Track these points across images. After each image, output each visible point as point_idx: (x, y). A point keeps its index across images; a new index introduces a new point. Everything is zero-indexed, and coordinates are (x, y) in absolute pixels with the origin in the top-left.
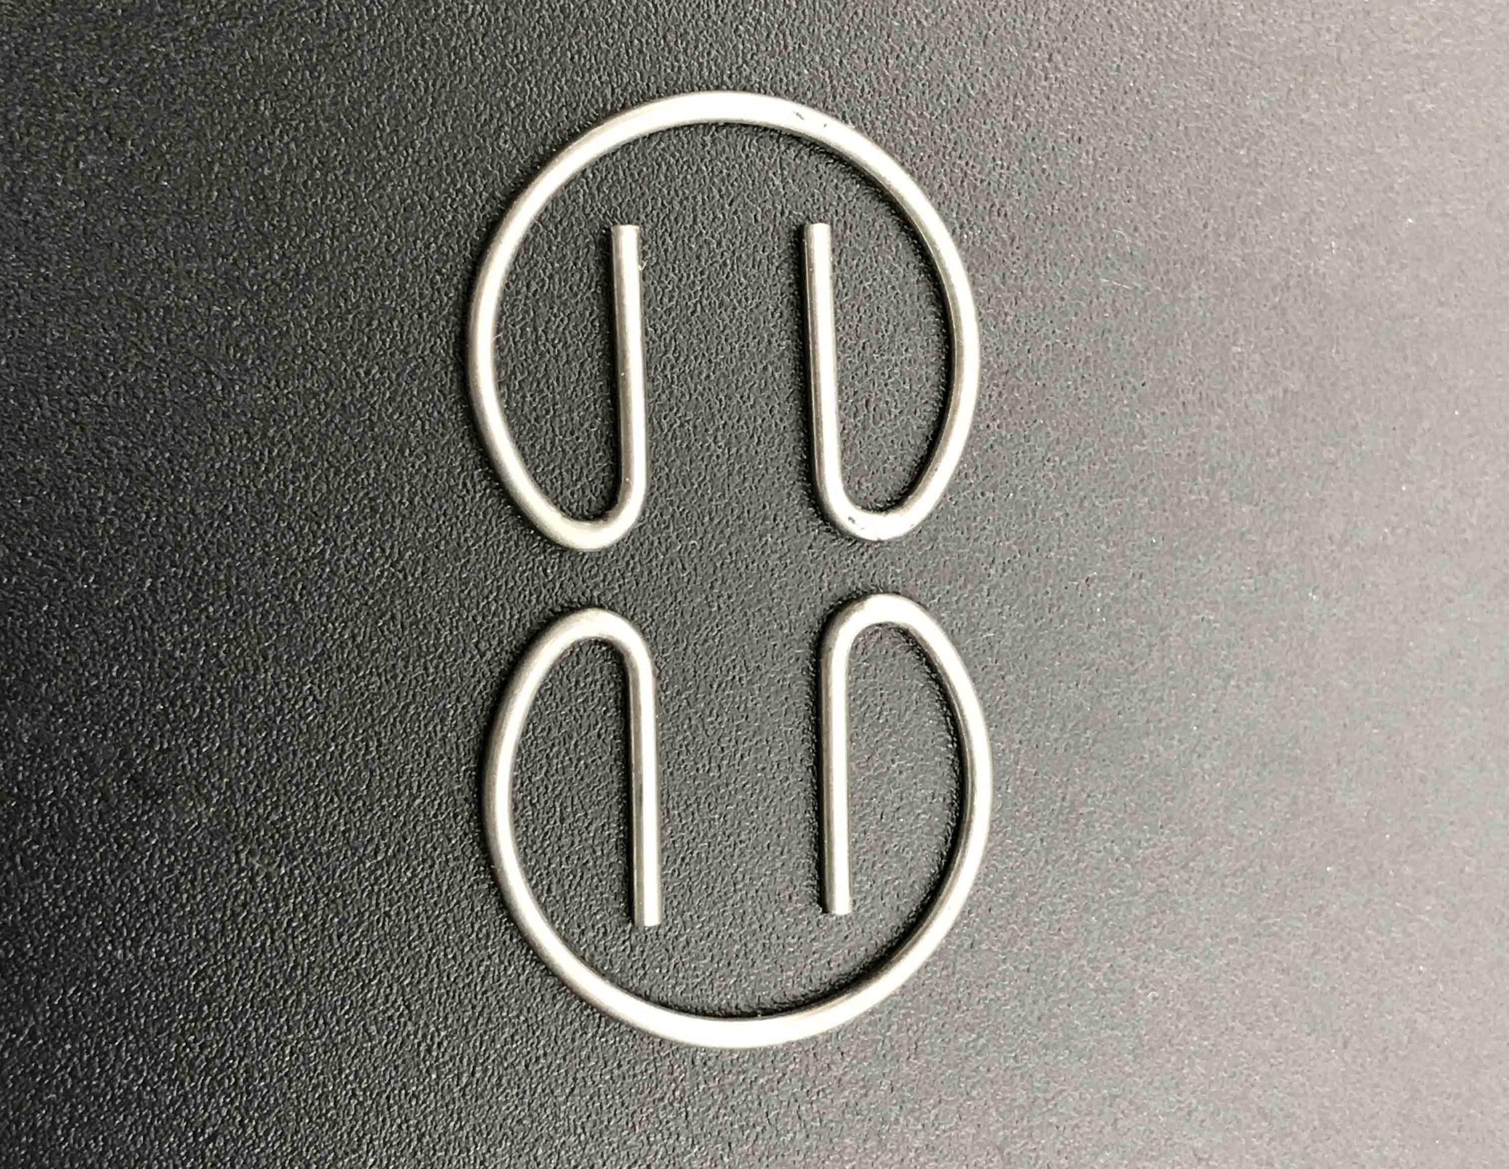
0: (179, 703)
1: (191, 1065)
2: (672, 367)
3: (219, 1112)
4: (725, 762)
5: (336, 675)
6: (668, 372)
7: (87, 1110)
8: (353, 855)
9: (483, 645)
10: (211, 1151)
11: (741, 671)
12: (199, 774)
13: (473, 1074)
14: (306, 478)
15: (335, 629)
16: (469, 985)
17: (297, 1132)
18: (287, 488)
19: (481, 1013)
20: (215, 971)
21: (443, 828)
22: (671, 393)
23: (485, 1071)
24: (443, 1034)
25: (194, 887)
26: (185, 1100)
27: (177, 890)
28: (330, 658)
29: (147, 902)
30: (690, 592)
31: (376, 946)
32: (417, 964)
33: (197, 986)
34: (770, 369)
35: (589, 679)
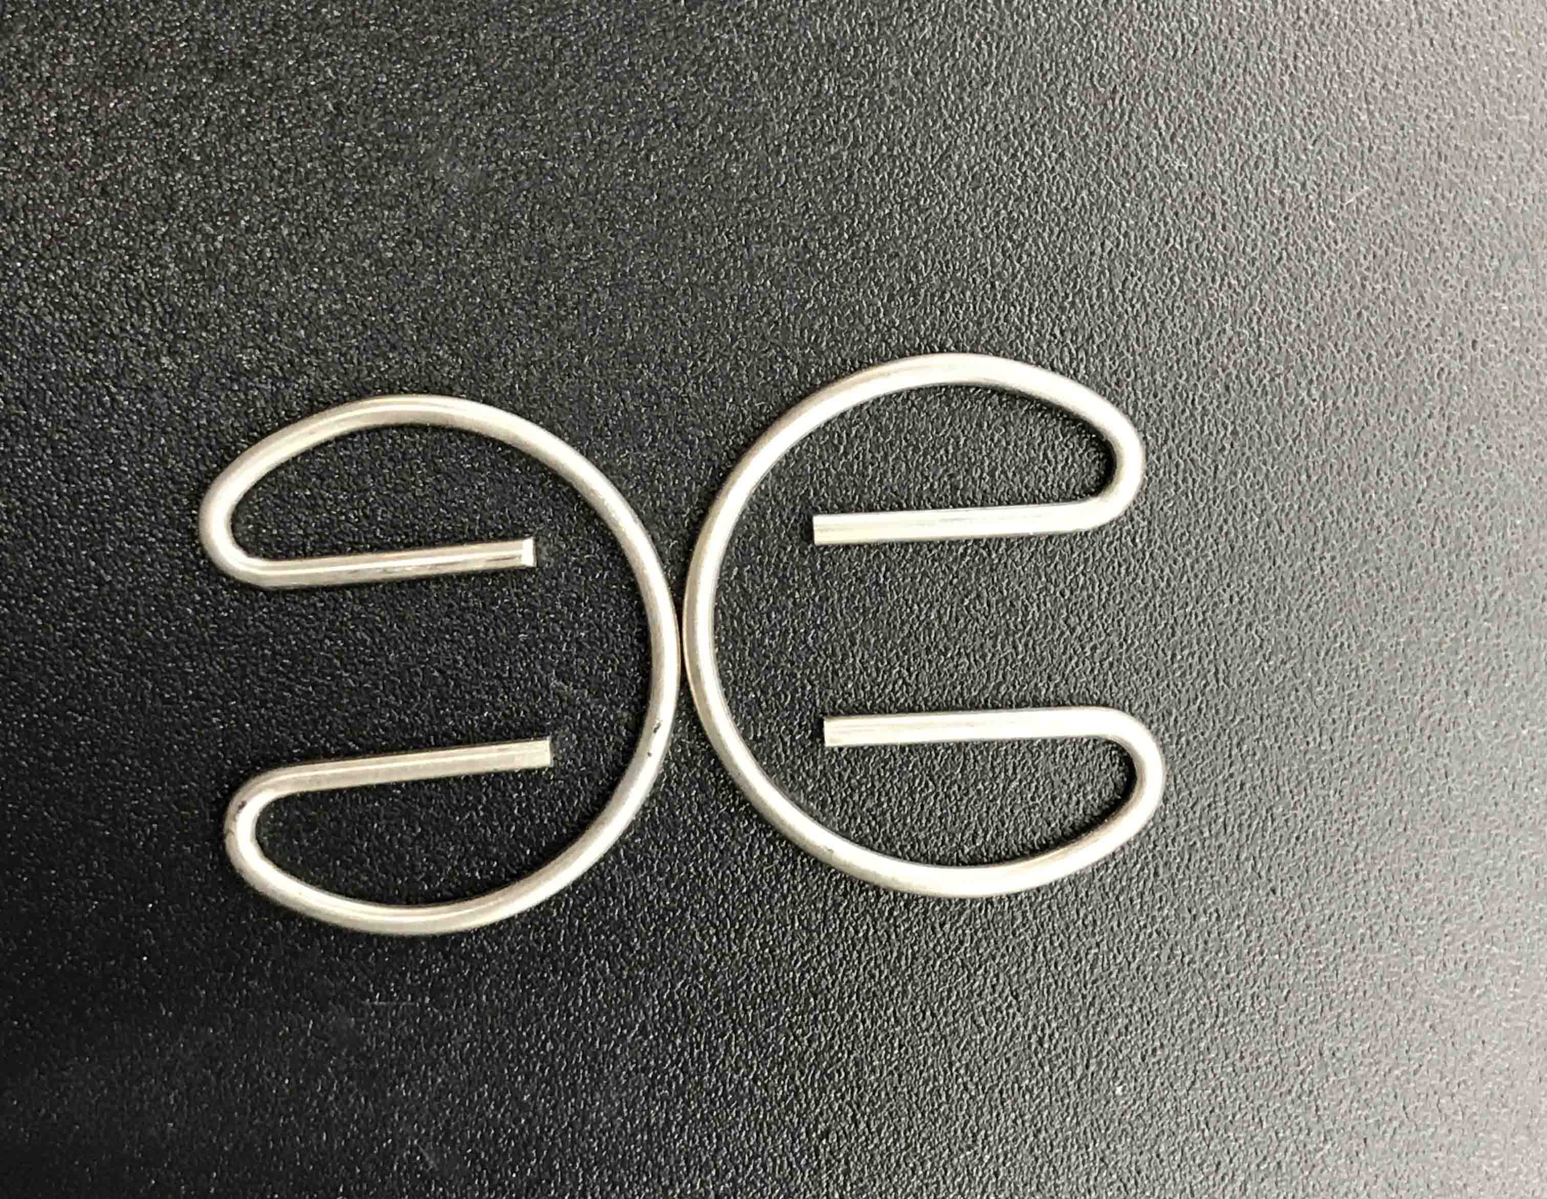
0: (771, 692)
1: (801, 1060)
2: (1259, 319)
3: (831, 1107)
4: (1338, 734)
5: (924, 656)
6: (1254, 324)
7: (700, 1106)
8: (951, 841)
9: (1073, 620)
10: (825, 1147)
11: (1349, 637)
12: (793, 762)
13: (1087, 1067)
14: (885, 458)
15: (921, 610)
16: (1078, 973)
17: (910, 1128)
18: (866, 468)
19: (1092, 1004)
20: (819, 963)
21: (1041, 811)
22: (1259, 347)
23: (1100, 1064)
24: (1054, 1025)
25: (794, 878)
26: (796, 1095)
27: (778, 880)
28: (918, 640)
29: (749, 893)
30: (1289, 556)
31: (980, 934)
32: (1023, 953)
33: (802, 977)
34: (1365, 314)
35: (1186, 652)
